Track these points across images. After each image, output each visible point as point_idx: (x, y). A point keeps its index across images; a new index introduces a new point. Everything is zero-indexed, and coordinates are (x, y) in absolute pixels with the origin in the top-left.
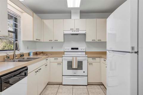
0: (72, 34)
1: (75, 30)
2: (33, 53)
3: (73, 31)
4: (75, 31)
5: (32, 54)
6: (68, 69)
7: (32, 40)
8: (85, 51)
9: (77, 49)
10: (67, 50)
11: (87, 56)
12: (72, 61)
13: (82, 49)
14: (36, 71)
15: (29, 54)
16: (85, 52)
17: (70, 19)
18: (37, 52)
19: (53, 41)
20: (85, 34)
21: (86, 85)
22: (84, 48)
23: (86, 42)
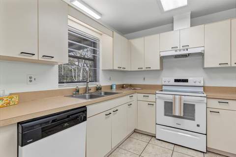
0: (177, 56)
1: (181, 48)
2: (116, 85)
3: (176, 51)
4: (180, 50)
5: (114, 87)
6: (165, 115)
7: (111, 68)
8: (202, 84)
9: (186, 81)
10: (167, 83)
11: (205, 95)
12: (172, 103)
13: (195, 82)
14: (108, 113)
15: (111, 87)
16: (203, 88)
17: (172, 32)
18: (123, 85)
19: (143, 69)
20: (202, 54)
21: (204, 152)
22: (202, 79)
23: (204, 68)
